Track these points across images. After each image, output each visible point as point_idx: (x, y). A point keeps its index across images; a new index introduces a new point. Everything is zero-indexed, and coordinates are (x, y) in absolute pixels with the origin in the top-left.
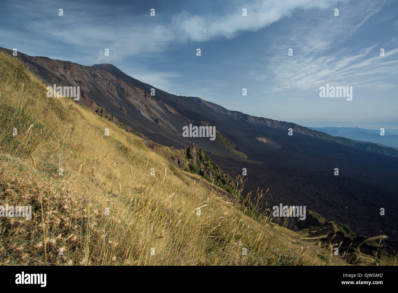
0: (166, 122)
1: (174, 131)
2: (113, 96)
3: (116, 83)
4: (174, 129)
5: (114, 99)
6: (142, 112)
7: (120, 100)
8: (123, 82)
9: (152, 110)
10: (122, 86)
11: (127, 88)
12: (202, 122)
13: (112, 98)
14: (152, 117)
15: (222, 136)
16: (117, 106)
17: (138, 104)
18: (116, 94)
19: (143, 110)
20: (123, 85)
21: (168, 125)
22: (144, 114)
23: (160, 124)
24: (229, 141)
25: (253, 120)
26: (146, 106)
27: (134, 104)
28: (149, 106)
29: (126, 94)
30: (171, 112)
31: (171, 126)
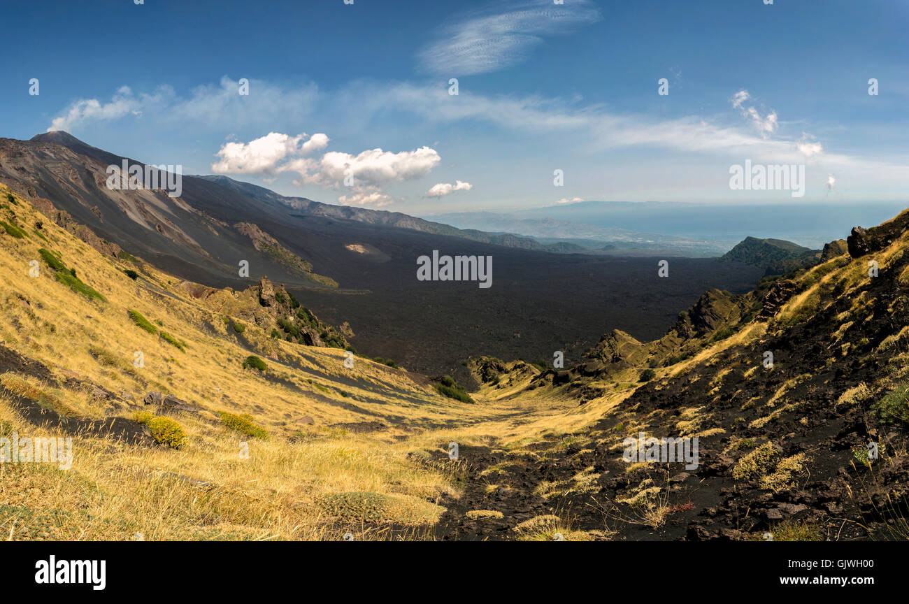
0: (177, 230)
1: (194, 247)
2: (76, 188)
3: (78, 164)
4: (193, 242)
5: (77, 192)
6: (129, 213)
7: (87, 192)
8: (89, 160)
9: (147, 208)
10: (87, 167)
11: (97, 170)
12: (243, 224)
13: (74, 191)
14: (149, 223)
15: (285, 250)
16: (84, 205)
17: (121, 199)
18: (81, 184)
19: (130, 210)
20: (90, 164)
21: (180, 236)
22: (134, 216)
23: (166, 234)
24: (299, 258)
25: (331, 211)
26: (137, 201)
27: (114, 199)
28: (141, 201)
29: (97, 182)
30: (182, 209)
31: (186, 237)
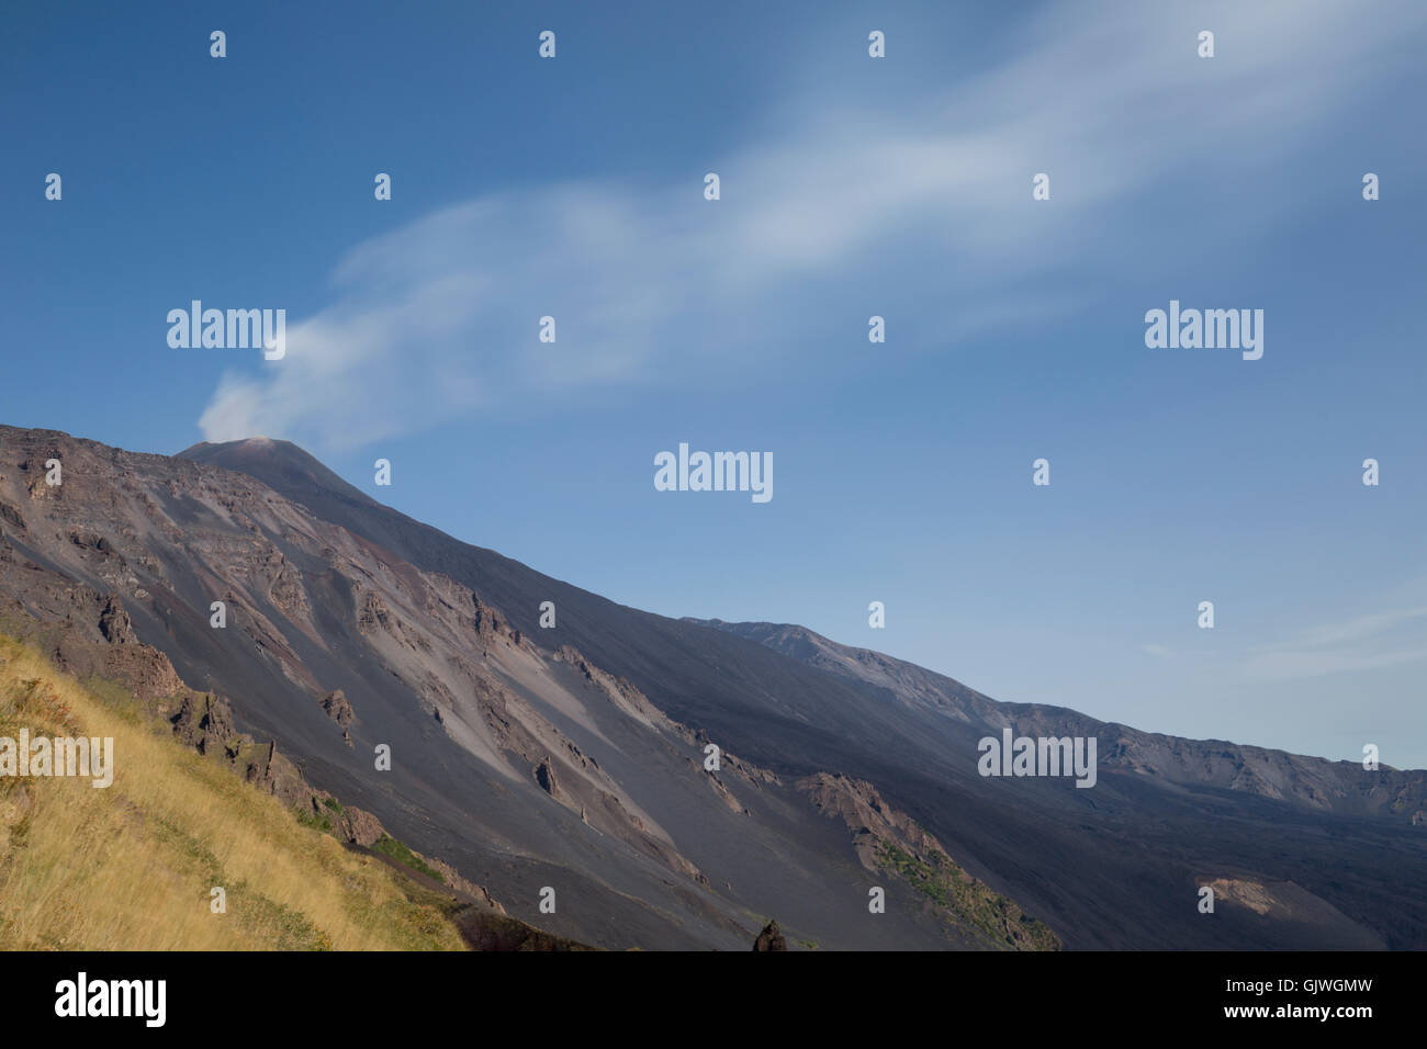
0: (602, 783)
1: (651, 845)
2: (284, 625)
3: (308, 549)
4: (651, 828)
5: (285, 642)
6: (451, 724)
7: (325, 647)
8: (348, 542)
9: (515, 708)
10: (340, 564)
11: (369, 576)
12: (827, 778)
13: (275, 633)
14: (511, 756)
15: (964, 876)
16: (301, 683)
17: (430, 674)
18: (304, 615)
19: (457, 711)
20: (348, 556)
21: (610, 804)
22: (466, 732)
23: (563, 796)
24: (1014, 909)
25: (1157, 759)
26: (482, 685)
27: (408, 674)
28: (497, 686)
29: (359, 614)
30: (633, 720)
31: (628, 806)
